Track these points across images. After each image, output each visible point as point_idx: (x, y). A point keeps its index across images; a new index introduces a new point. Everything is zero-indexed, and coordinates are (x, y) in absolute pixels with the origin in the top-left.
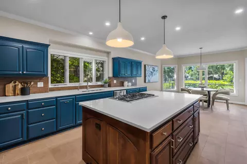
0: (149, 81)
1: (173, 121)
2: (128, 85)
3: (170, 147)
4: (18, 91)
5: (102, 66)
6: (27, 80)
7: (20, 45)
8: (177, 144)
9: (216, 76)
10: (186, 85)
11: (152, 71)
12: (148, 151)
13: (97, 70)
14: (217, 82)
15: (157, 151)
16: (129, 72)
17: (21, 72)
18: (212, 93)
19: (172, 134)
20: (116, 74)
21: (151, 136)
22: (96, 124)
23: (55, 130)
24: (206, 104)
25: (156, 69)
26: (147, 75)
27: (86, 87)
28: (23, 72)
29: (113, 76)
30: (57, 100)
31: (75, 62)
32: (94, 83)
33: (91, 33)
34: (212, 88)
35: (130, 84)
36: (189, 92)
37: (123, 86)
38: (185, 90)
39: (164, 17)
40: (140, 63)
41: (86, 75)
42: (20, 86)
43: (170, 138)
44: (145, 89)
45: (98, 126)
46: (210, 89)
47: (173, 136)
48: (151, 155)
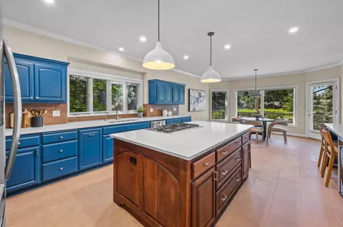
0: (194, 109)
1: (216, 152)
2: (167, 114)
3: (213, 179)
4: (27, 122)
5: (135, 91)
6: (41, 108)
7: (30, 63)
8: (221, 177)
9: (276, 103)
10: (238, 115)
11: (198, 97)
12: (189, 181)
13: (129, 96)
14: (276, 110)
15: (198, 181)
16: (169, 98)
17: (32, 98)
18: (268, 124)
19: (215, 165)
20: (153, 100)
21: (192, 166)
22: (131, 158)
23: (77, 170)
24: (260, 137)
25: (203, 94)
26: (192, 101)
27: (115, 117)
28: (34, 98)
29: (150, 103)
30: (79, 132)
31: (100, 85)
32: (125, 111)
33: (121, 49)
34: (270, 118)
35: (170, 113)
36: (241, 122)
37: (162, 115)
38: (237, 121)
39: (211, 34)
40: (183, 87)
41: (114, 102)
42: (29, 115)
43: (213, 170)
44: (189, 119)
45: (133, 161)
46: (265, 119)
47: (216, 167)
48: (191, 185)
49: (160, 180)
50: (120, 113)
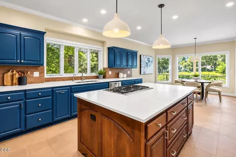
0: (144, 72)
1: (167, 113)
2: (123, 77)
4: (15, 81)
5: (97, 57)
6: (26, 70)
7: (18, 32)
8: (171, 135)
9: (209, 67)
11: (147, 62)
12: (143, 141)
13: (92, 60)
14: (210, 73)
15: (152, 141)
16: (124, 63)
17: (18, 61)
18: (206, 85)
19: (166, 125)
20: (111, 65)
21: (146, 127)
22: (91, 115)
23: (51, 121)
24: (199, 96)
25: (151, 59)
26: (142, 66)
27: (81, 78)
28: (20, 61)
29: (109, 67)
30: (53, 90)
31: (70, 51)
32: (89, 74)
34: (205, 80)
35: (125, 75)
36: (182, 83)
37: (118, 77)
38: (179, 82)
39: (161, 6)
40: (136, 53)
41: (80, 66)
42: (17, 76)
43: (164, 129)
44: (140, 81)
45: (93, 118)
46: (203, 81)
47: (167, 127)
48: (146, 145)
49: (116, 137)
50: (84, 75)
